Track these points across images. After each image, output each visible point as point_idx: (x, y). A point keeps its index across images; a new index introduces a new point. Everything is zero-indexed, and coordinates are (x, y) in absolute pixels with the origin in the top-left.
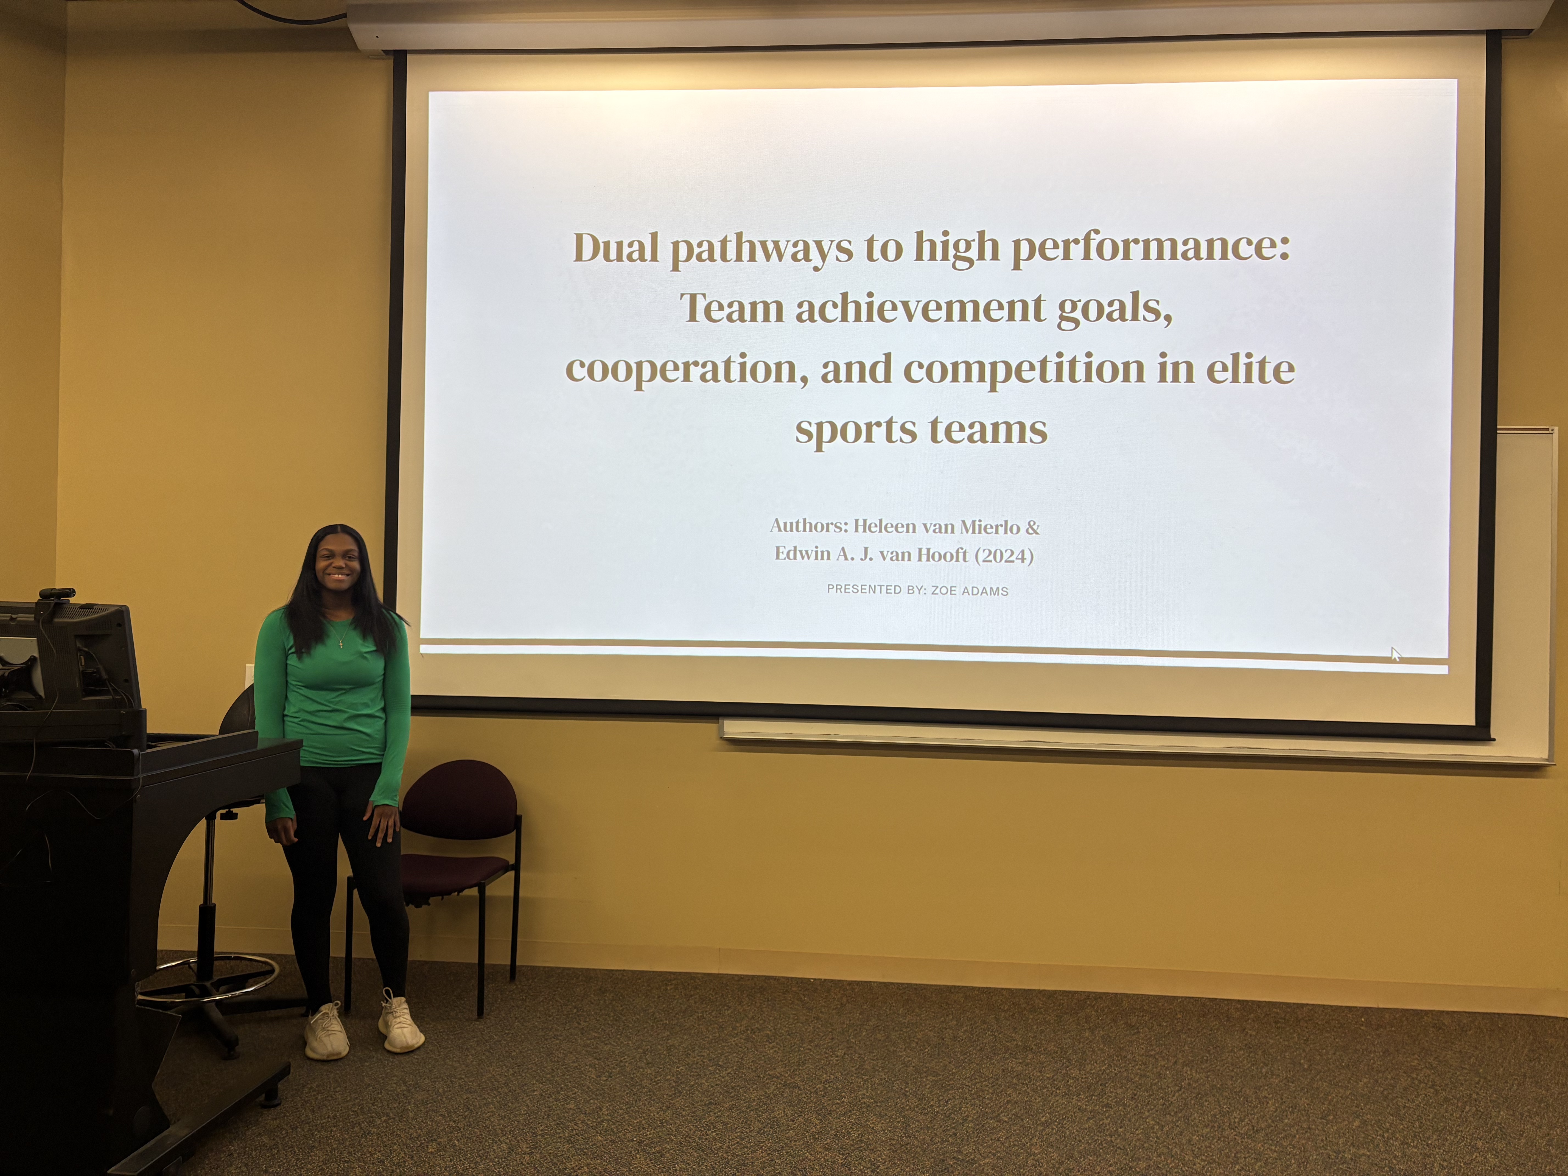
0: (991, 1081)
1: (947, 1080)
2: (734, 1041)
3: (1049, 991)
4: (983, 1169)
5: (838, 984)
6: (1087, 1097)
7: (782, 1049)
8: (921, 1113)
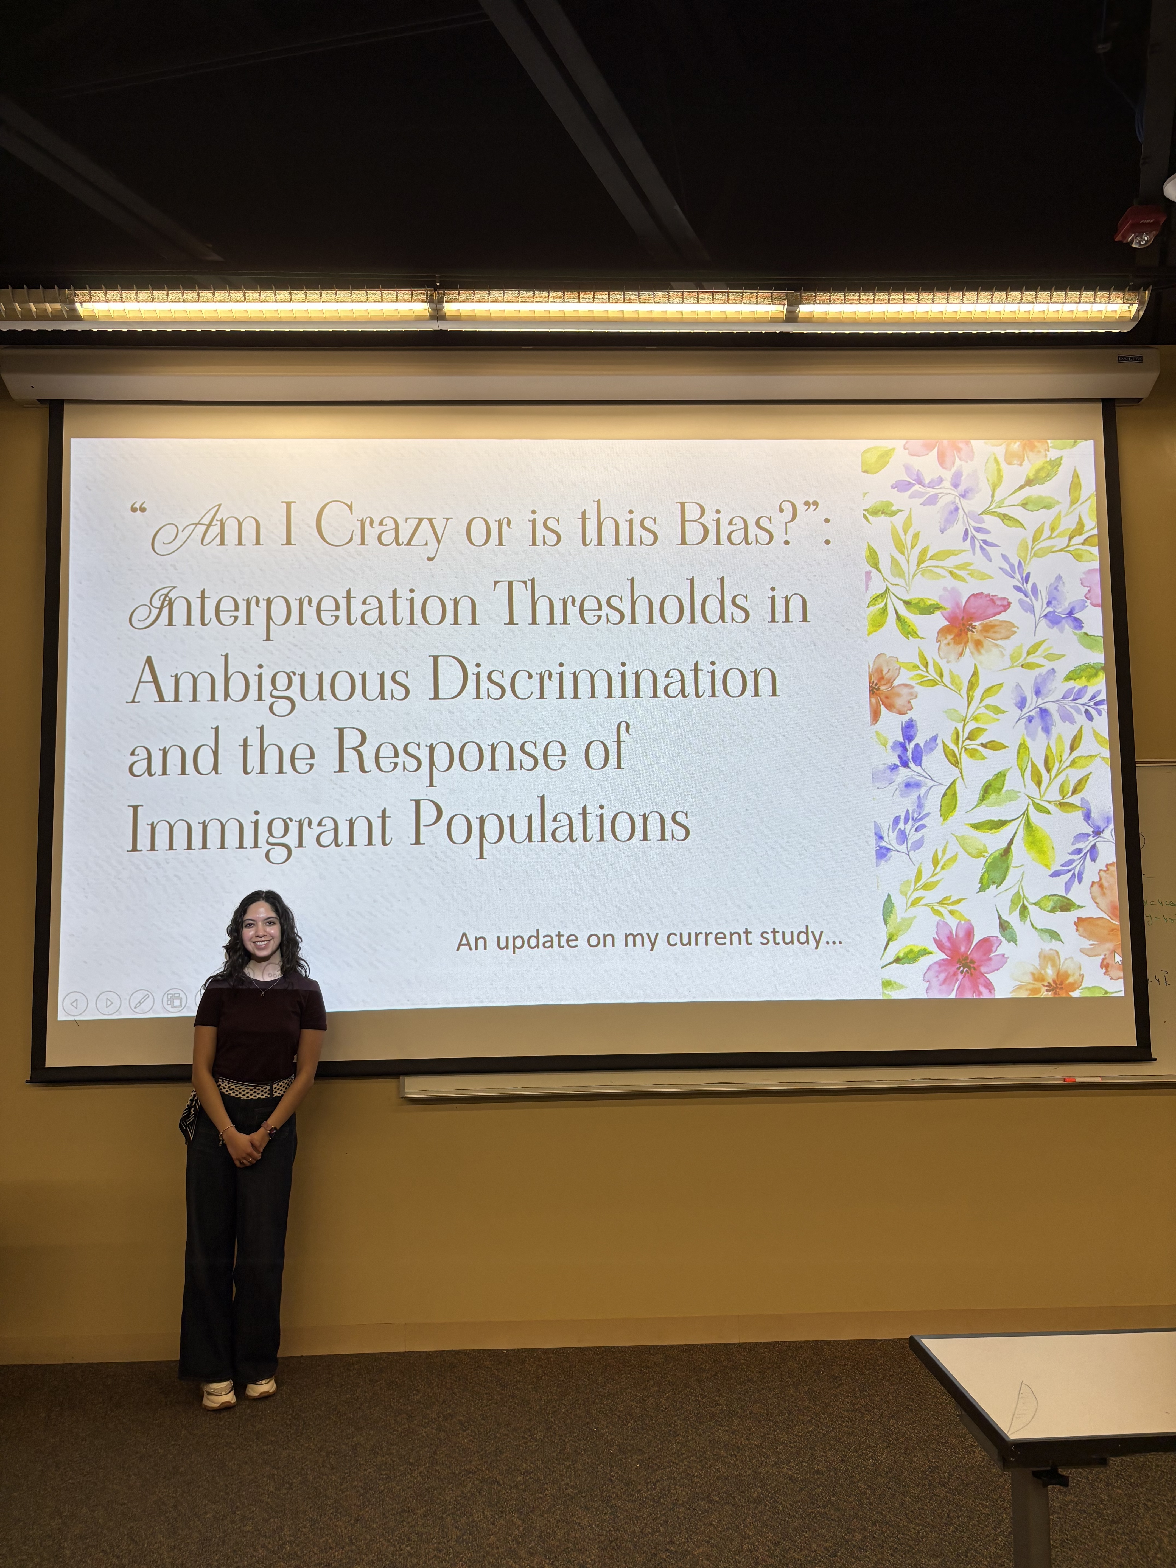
0: (698, 1455)
1: (653, 1458)
2: (425, 1432)
3: (749, 1343)
4: (698, 1560)
5: (531, 1353)
6: (797, 1465)
7: (477, 1437)
8: (628, 1501)
